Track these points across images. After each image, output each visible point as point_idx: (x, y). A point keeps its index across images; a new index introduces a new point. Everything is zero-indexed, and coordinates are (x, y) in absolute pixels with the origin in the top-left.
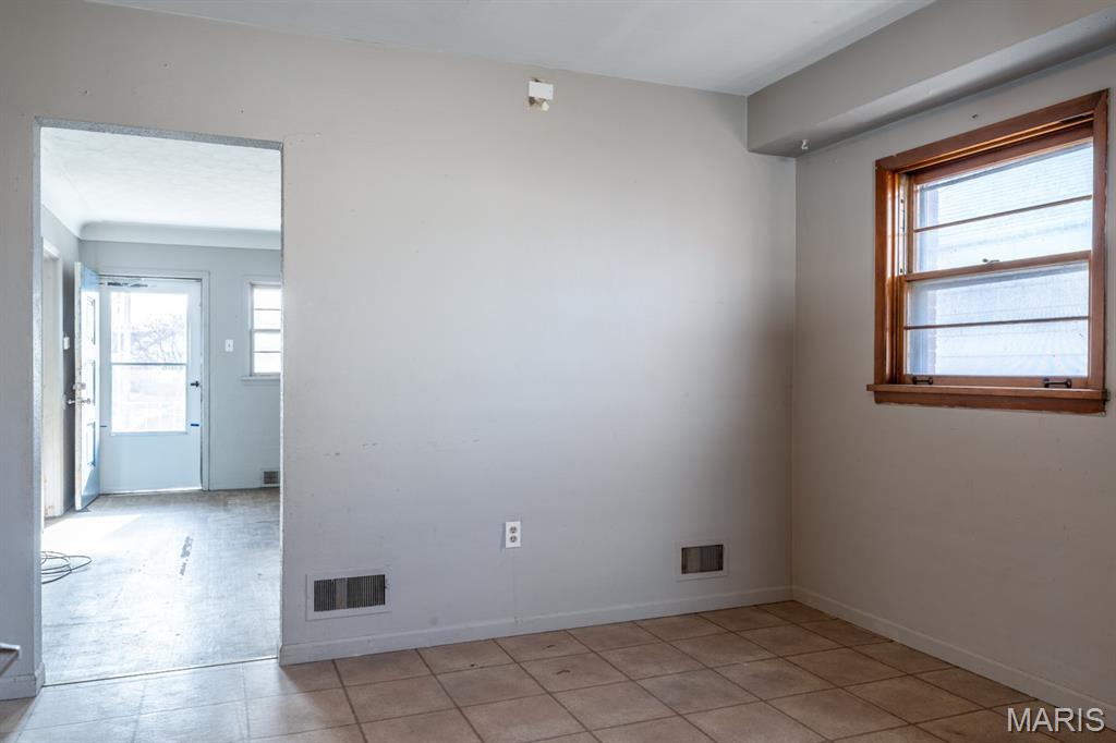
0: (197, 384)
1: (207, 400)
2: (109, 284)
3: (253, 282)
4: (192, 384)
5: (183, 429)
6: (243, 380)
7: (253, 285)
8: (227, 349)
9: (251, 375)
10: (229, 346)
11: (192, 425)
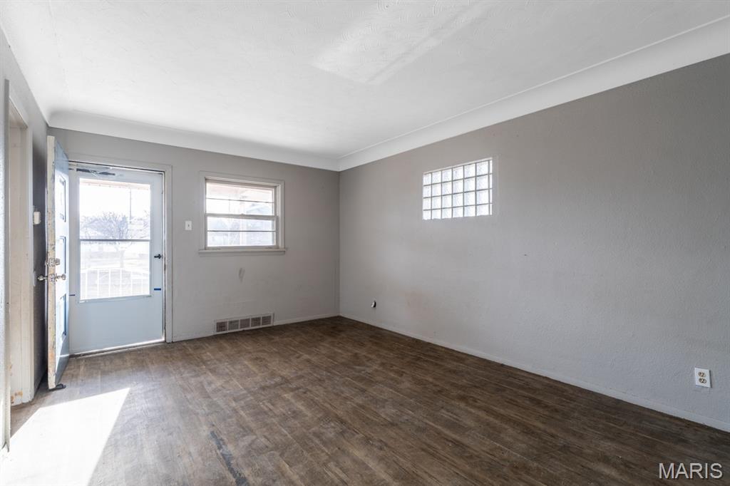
0: (159, 256)
1: (170, 269)
2: (78, 170)
3: (208, 177)
4: (155, 257)
5: (148, 293)
6: (200, 253)
7: (206, 180)
8: (187, 228)
9: (205, 249)
10: (188, 225)
11: (155, 289)
